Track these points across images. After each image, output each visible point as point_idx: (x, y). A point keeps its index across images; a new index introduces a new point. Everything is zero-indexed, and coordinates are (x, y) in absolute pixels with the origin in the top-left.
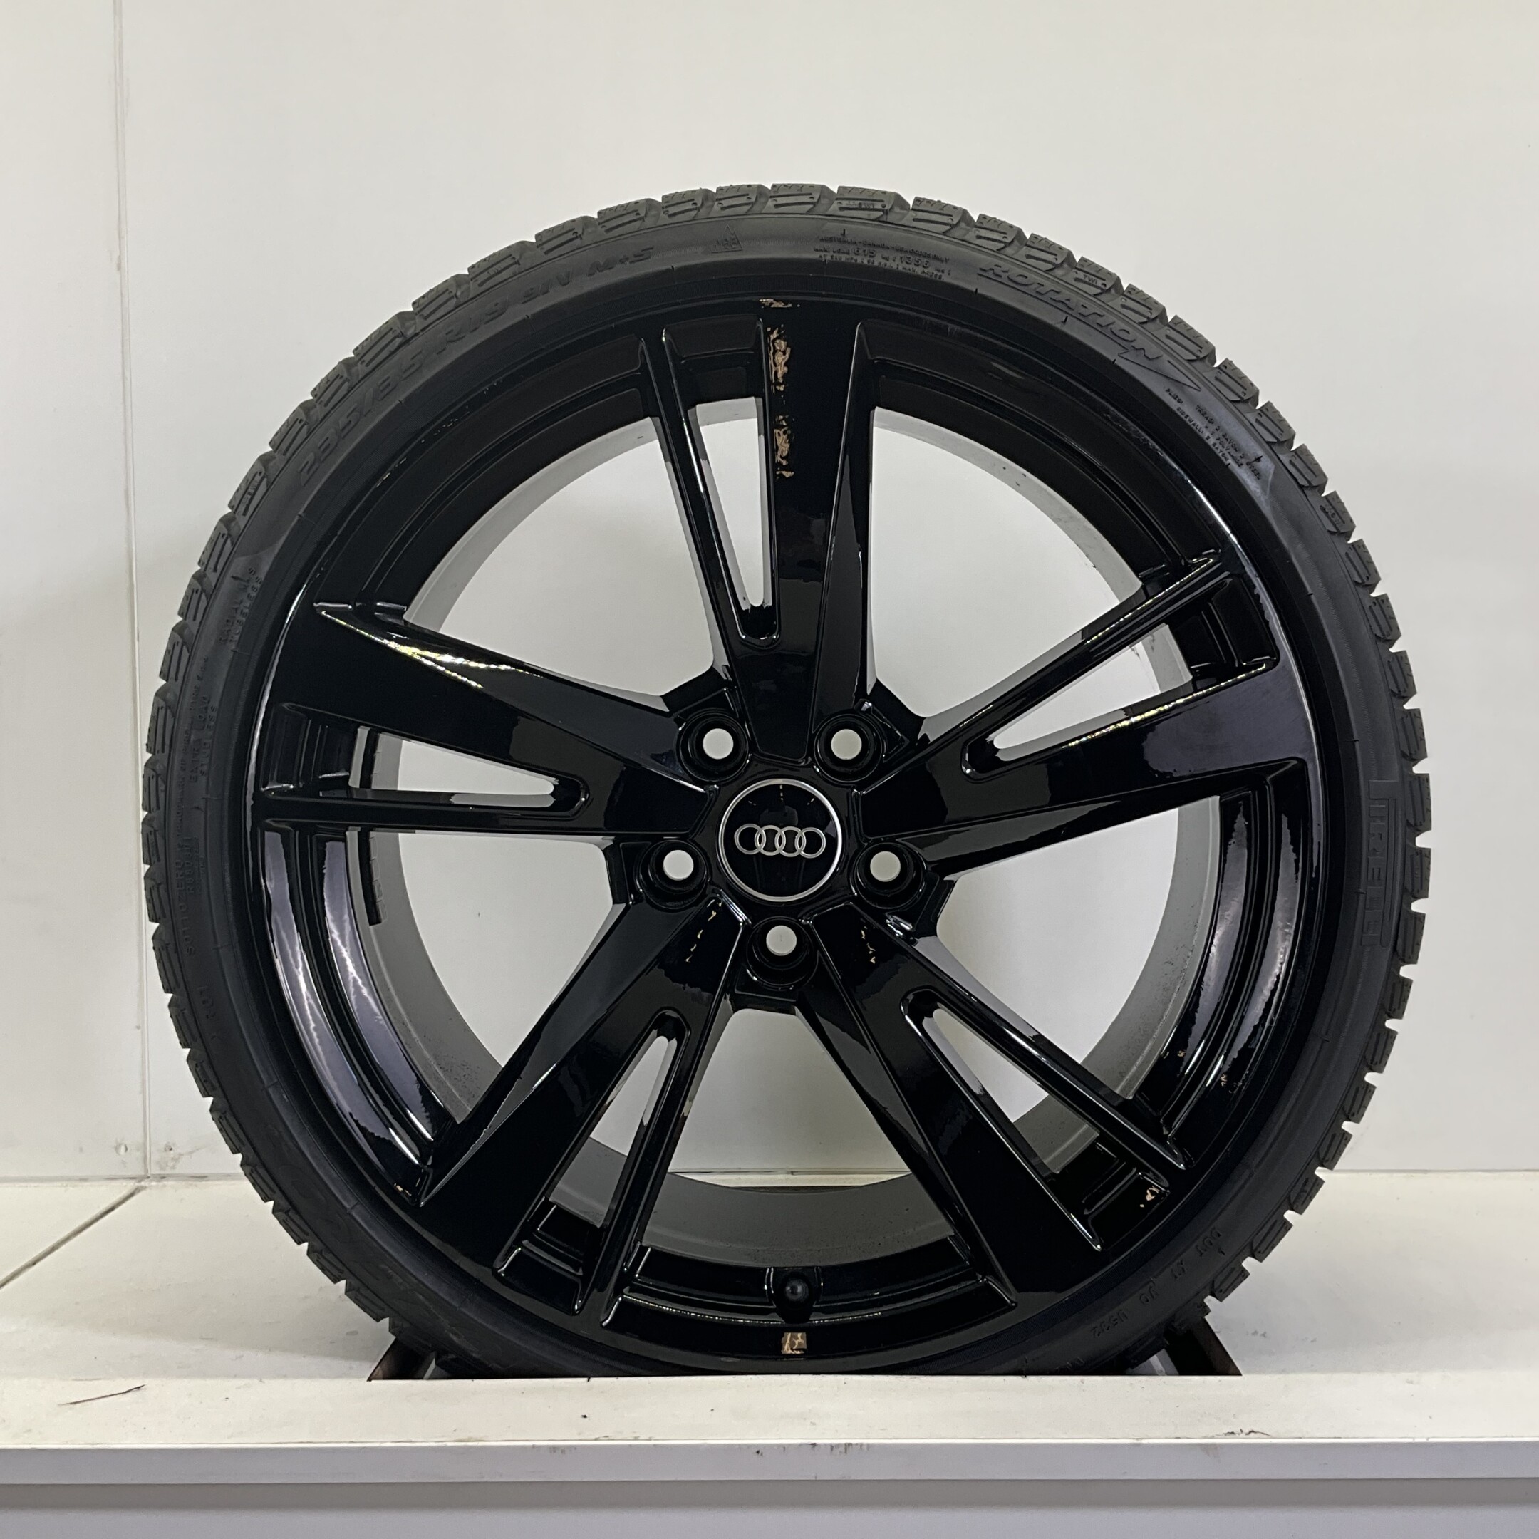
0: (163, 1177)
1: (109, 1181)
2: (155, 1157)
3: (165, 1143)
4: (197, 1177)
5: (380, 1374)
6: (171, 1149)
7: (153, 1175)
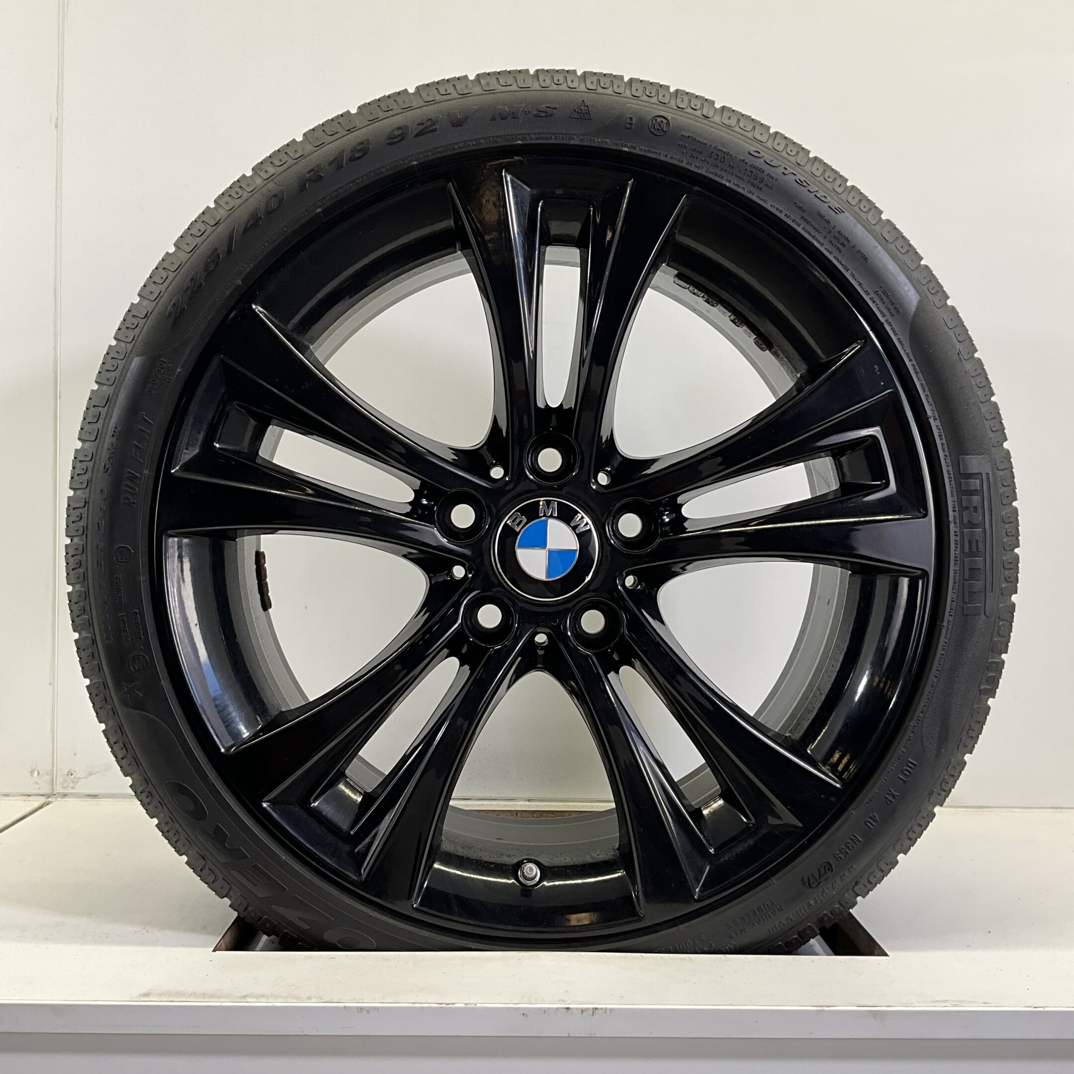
0: (66, 795)
1: (25, 798)
2: (60, 780)
3: (67, 770)
4: (89, 796)
5: (223, 946)
6: (72, 774)
7: (58, 793)
